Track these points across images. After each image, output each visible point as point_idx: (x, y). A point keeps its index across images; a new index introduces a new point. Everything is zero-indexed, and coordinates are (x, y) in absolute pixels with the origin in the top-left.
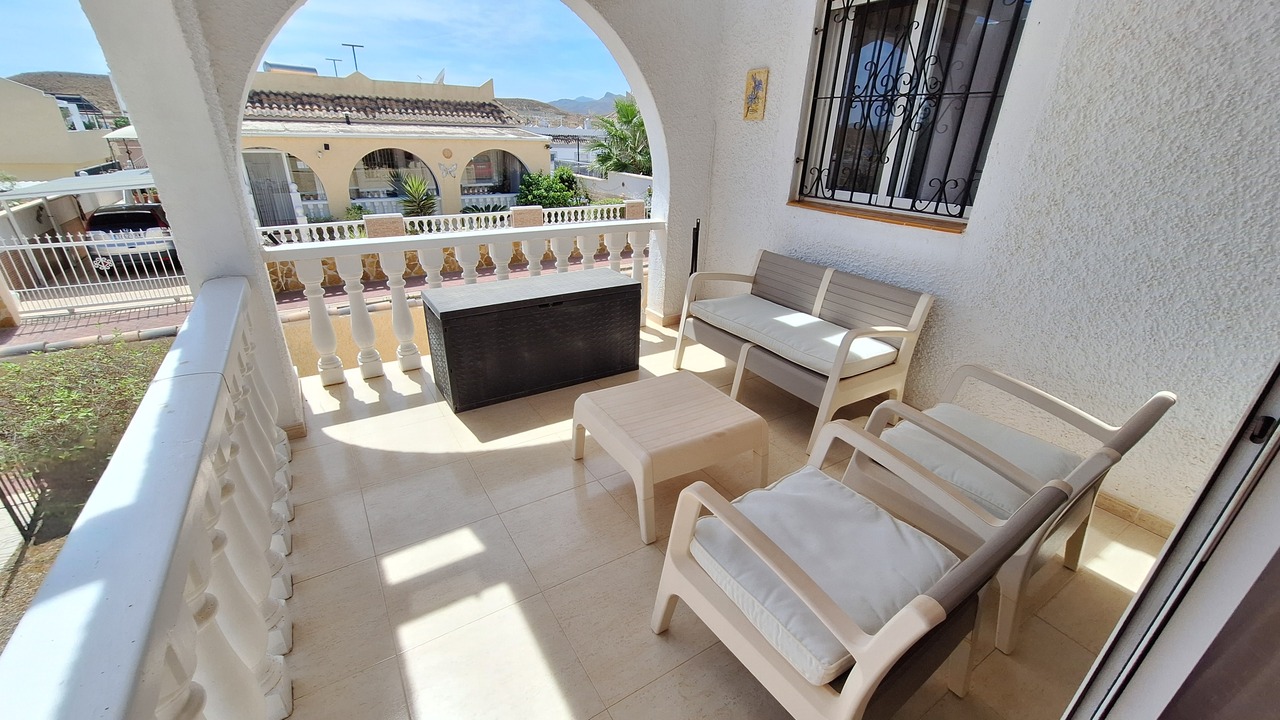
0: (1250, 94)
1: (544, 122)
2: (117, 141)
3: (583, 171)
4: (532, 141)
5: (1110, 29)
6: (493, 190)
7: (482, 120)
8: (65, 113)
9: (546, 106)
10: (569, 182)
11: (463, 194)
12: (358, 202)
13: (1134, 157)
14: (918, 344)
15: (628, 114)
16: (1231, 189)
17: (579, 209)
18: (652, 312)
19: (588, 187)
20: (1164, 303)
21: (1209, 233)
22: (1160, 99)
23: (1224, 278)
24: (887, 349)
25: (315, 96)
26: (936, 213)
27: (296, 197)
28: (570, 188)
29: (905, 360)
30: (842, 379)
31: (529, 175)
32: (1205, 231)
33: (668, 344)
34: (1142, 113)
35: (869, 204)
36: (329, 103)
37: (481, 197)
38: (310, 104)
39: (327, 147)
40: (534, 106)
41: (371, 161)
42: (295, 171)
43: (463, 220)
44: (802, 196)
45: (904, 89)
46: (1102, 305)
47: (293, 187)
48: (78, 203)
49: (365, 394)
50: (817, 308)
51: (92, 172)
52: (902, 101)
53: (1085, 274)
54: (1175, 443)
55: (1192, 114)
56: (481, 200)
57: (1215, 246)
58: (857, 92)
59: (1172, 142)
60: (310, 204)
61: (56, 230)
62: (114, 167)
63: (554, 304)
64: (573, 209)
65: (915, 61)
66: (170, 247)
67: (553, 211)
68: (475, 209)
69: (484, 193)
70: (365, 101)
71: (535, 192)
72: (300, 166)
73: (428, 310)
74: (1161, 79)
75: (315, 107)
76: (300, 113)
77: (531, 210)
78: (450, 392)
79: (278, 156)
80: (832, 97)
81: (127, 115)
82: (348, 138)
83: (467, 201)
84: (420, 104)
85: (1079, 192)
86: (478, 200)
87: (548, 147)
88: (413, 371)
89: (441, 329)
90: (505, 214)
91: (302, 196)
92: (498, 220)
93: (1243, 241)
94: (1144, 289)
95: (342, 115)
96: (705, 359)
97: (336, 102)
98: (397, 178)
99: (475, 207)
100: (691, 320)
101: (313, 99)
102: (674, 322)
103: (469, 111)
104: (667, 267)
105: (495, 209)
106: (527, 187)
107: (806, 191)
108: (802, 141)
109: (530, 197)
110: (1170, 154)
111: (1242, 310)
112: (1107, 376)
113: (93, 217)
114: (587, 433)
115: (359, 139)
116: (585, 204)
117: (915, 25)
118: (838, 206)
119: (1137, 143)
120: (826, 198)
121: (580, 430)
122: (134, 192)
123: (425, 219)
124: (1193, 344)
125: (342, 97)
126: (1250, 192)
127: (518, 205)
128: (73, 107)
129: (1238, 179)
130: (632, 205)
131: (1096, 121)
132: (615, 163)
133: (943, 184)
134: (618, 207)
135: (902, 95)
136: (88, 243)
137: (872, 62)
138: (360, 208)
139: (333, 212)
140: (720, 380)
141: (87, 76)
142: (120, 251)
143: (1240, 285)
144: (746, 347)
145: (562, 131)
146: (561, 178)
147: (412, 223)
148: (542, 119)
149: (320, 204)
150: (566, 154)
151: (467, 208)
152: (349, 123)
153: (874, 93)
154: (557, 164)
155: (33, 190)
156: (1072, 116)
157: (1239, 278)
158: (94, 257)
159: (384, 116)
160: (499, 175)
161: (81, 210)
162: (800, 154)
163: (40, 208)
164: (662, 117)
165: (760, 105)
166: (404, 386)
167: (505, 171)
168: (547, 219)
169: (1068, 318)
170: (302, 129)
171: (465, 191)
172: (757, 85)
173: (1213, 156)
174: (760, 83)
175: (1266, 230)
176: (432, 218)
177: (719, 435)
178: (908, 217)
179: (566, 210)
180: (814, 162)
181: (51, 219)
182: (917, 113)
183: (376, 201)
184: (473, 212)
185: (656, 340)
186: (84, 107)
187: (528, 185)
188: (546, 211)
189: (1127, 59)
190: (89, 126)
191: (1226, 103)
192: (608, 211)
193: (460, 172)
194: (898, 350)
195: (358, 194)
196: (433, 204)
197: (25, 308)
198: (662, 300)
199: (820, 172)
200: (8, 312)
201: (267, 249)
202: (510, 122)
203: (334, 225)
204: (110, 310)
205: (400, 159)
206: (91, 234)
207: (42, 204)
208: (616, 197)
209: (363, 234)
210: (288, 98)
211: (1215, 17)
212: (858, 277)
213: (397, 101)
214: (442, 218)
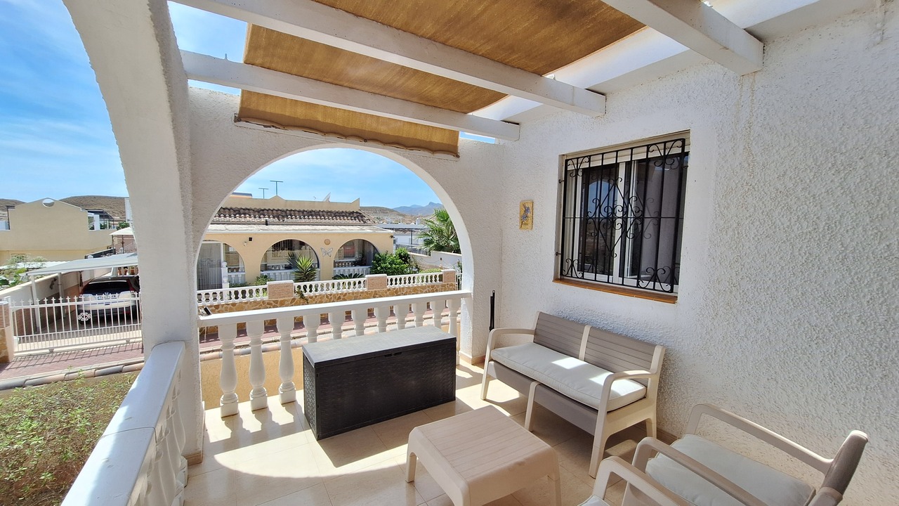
0: (840, 223)
1: (389, 220)
2: (118, 236)
3: (415, 251)
4: (382, 233)
5: (739, 186)
6: (355, 264)
7: (351, 222)
8: (91, 219)
9: (392, 211)
10: (405, 258)
11: (335, 267)
12: (265, 273)
13: (778, 258)
14: (660, 382)
15: (444, 218)
16: (849, 280)
17: (412, 276)
18: (464, 356)
19: (418, 260)
20: (832, 356)
21: (846, 308)
22: (783, 224)
23: (868, 340)
24: (637, 387)
25: (248, 209)
26: (654, 289)
27: (224, 270)
28: (405, 261)
29: (653, 395)
30: (608, 412)
31: (379, 254)
32: (843, 306)
33: (476, 379)
34: (774, 232)
35: (608, 282)
36: (256, 213)
37: (346, 269)
38: (245, 214)
39: (250, 239)
40: (384, 211)
41: (277, 247)
42: (227, 253)
43: (333, 284)
44: (562, 276)
45: (619, 214)
46: (787, 356)
47: (224, 264)
48: (81, 275)
49: (251, 424)
50: (582, 353)
51: (96, 256)
52: (619, 221)
53: (768, 334)
54: (879, 468)
55: (807, 234)
56: (346, 271)
57: (853, 317)
58: (590, 215)
59: (799, 250)
60: (233, 275)
61: (60, 294)
62: (111, 252)
63: (395, 354)
64: (407, 276)
65: (623, 198)
66: (133, 304)
67: (394, 277)
68: (342, 276)
69: (348, 266)
70: (279, 212)
71: (383, 265)
72: (231, 250)
73: (306, 359)
74: (779, 213)
75: (247, 216)
76: (238, 219)
77: (379, 277)
78: (315, 423)
79: (218, 245)
80: (574, 218)
81: (129, 222)
82: (265, 234)
83: (337, 271)
84: (313, 213)
85: (748, 279)
86: (344, 270)
87: (392, 237)
88: (289, 403)
89: (314, 374)
90: (362, 280)
91: (229, 269)
92: (357, 283)
93: (871, 315)
94: (814, 346)
95: (263, 220)
96: (504, 392)
97: (261, 212)
98: (293, 257)
99: (342, 275)
100: (493, 362)
101: (247, 211)
102: (480, 361)
103: (343, 216)
104: (473, 323)
105: (355, 276)
106: (377, 262)
107: (564, 273)
108: (559, 242)
109: (379, 268)
110: (800, 258)
111: (889, 363)
112: (808, 411)
113: (88, 285)
114: (417, 458)
115: (271, 234)
116: (415, 273)
117: (620, 180)
118: (587, 283)
119: (777, 249)
120: (578, 278)
121: (412, 457)
122: (120, 268)
123: (308, 284)
124: (864, 388)
125: (265, 210)
126: (863, 282)
127: (371, 274)
128: (97, 217)
129: (852, 274)
130: (447, 273)
131: (746, 236)
132: (435, 246)
133: (656, 270)
134: (438, 274)
135: (619, 218)
136: (79, 303)
137: (596, 199)
138: (266, 277)
139: (248, 280)
140: (516, 408)
141: (111, 198)
142: (98, 307)
143: (881, 345)
144: (533, 385)
145: (401, 225)
146: (400, 255)
147: (299, 287)
148: (388, 218)
149: (240, 274)
150: (404, 240)
151: (337, 276)
152: (267, 224)
153: (601, 216)
154: (397, 246)
155: (54, 268)
156: (730, 233)
157: (878, 340)
158: (80, 312)
159: (290, 220)
160: (359, 253)
161: (81, 280)
162: (558, 250)
163: (55, 279)
164: (467, 228)
165: (530, 221)
166: (281, 416)
167: (363, 251)
168: (389, 283)
169: (765, 365)
170: (237, 229)
171: (336, 264)
172: (527, 210)
173: (830, 259)
174: (528, 208)
175: (884, 308)
176: (313, 283)
177: (520, 464)
178: (636, 291)
179: (403, 276)
180: (568, 254)
181: (60, 286)
182: (630, 228)
183: (277, 272)
184: (341, 278)
185: (468, 376)
186: (103, 215)
187: (378, 261)
188: (389, 277)
189: (754, 202)
190: (103, 227)
191: (826, 228)
192: (431, 277)
193: (334, 253)
194: (646, 387)
195: (265, 268)
196: (315, 273)
197: (18, 348)
198: (470, 345)
199: (572, 261)
200: (7, 353)
201: (202, 318)
202: (369, 222)
203: (247, 289)
204: (79, 350)
205: (296, 246)
206: (83, 297)
207: (57, 277)
208: (437, 267)
209: (265, 294)
210: (231, 210)
211: (802, 181)
212: (607, 332)
213: (299, 211)
214: (319, 283)
